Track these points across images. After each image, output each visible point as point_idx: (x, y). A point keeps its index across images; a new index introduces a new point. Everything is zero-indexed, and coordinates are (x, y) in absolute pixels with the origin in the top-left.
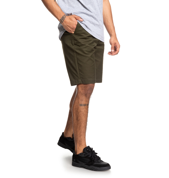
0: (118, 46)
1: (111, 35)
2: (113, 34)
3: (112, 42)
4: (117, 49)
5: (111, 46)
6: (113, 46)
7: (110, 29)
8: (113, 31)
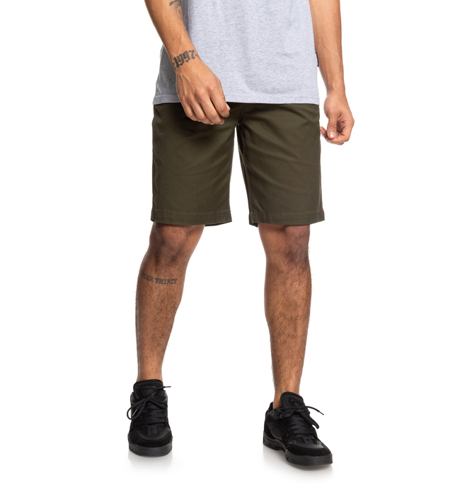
0: (348, 123)
1: (329, 88)
2: (336, 85)
3: (332, 111)
4: (345, 132)
5: (328, 119)
6: (334, 121)
7: (328, 69)
8: (337, 77)
